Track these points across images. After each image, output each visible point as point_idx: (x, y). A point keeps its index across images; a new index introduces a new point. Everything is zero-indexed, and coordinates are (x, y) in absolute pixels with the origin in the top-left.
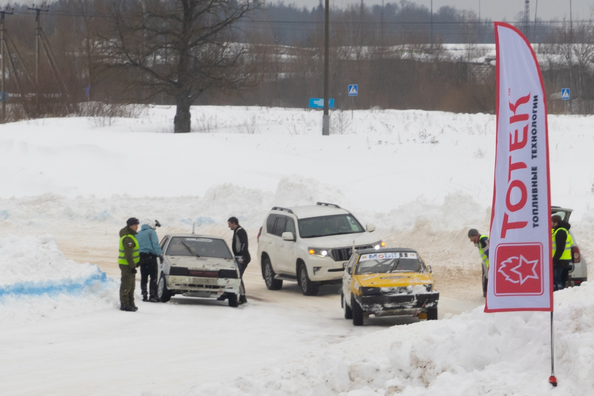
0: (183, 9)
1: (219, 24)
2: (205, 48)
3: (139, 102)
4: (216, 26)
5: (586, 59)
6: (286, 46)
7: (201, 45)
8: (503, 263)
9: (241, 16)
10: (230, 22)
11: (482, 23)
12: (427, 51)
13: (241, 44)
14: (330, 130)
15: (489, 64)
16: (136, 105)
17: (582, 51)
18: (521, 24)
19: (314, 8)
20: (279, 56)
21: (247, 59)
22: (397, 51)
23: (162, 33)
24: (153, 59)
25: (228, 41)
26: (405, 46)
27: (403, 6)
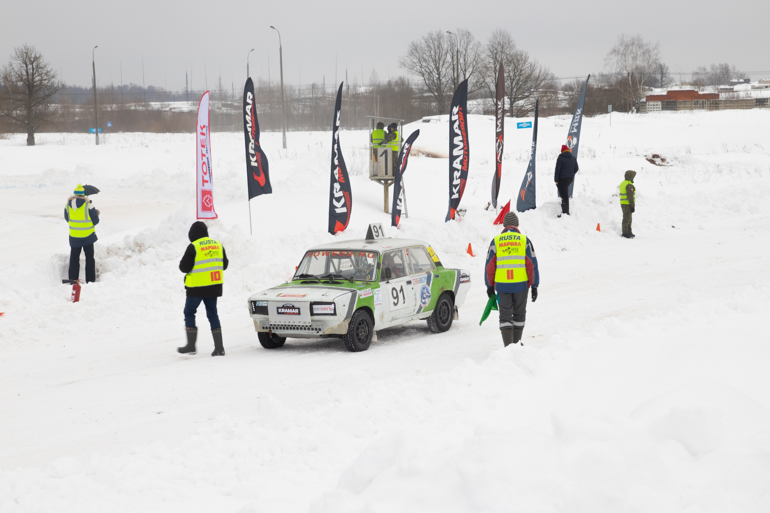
0: (28, 89)
1: (46, 96)
2: (40, 107)
3: (10, 132)
4: (44, 97)
5: (214, 108)
6: (78, 105)
7: (38, 105)
8: (204, 198)
9: (55, 92)
10: (51, 95)
11: (167, 92)
12: (143, 106)
13: (57, 105)
14: (99, 142)
15: (171, 111)
16: (8, 133)
17: (212, 104)
18: (185, 93)
19: (90, 88)
20: (75, 110)
21: (60, 112)
22: (129, 106)
23: (19, 101)
24: (16, 112)
25: (50, 104)
26: (133, 104)
27: (131, 86)
